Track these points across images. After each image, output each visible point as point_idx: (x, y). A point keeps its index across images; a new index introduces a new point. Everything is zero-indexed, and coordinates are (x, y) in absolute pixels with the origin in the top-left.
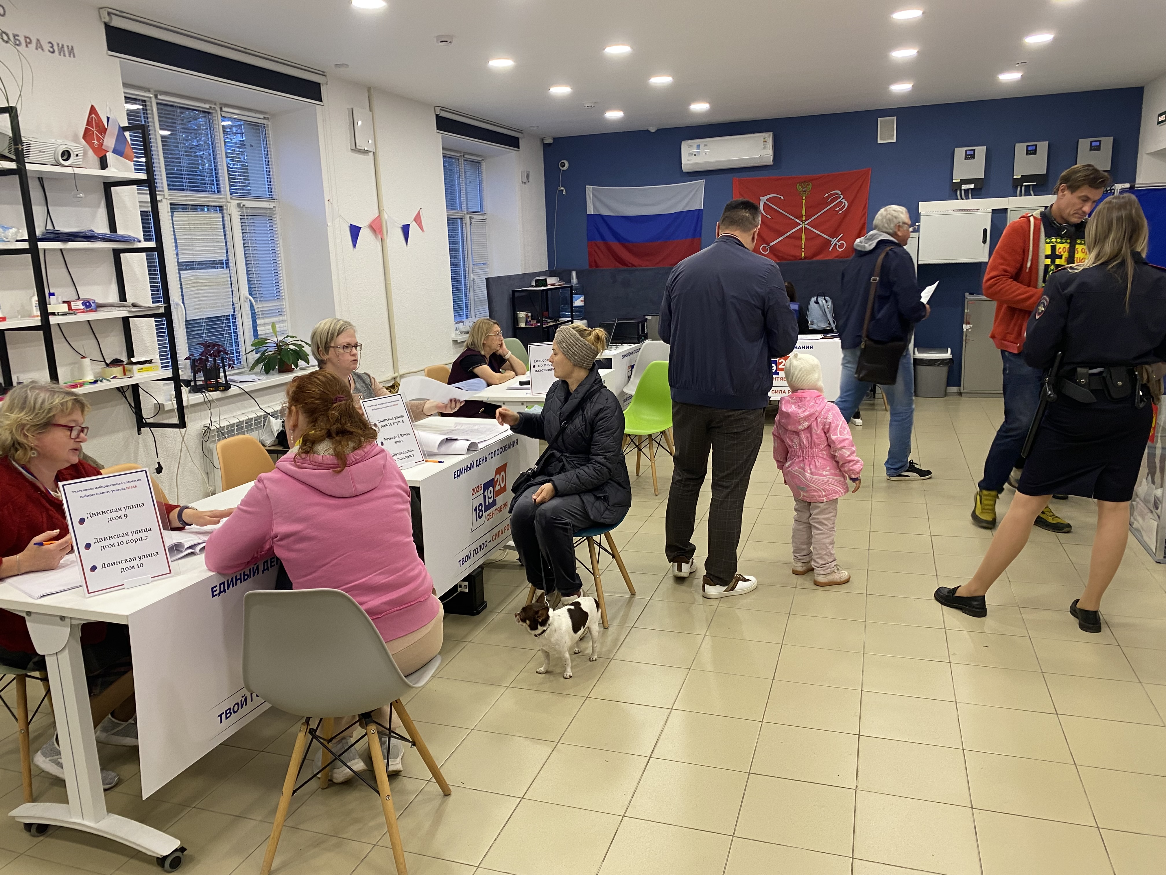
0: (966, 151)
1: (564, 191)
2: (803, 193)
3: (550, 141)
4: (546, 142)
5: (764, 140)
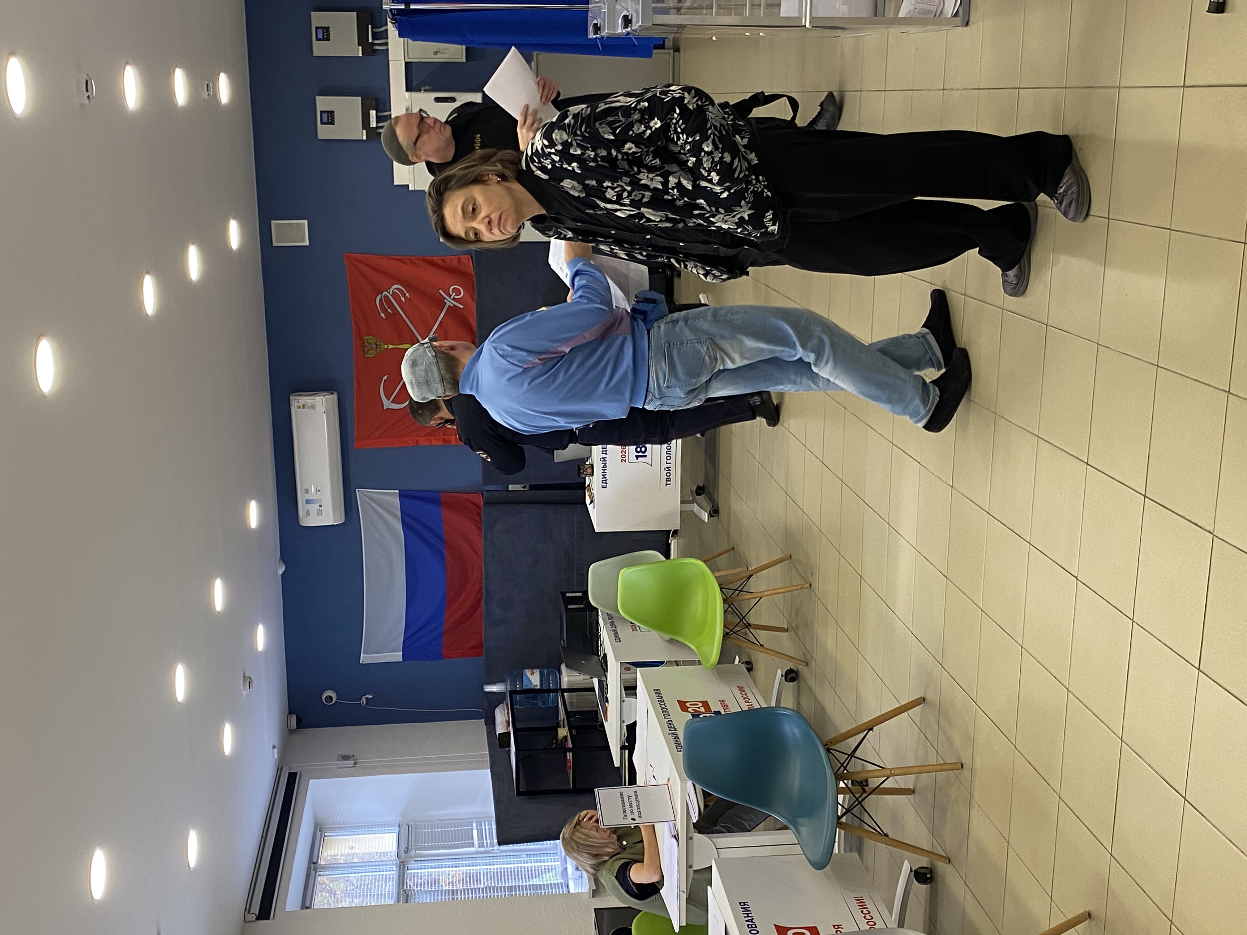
0: (322, 123)
1: (367, 696)
2: (378, 347)
3: (294, 718)
4: (294, 725)
5: (301, 407)
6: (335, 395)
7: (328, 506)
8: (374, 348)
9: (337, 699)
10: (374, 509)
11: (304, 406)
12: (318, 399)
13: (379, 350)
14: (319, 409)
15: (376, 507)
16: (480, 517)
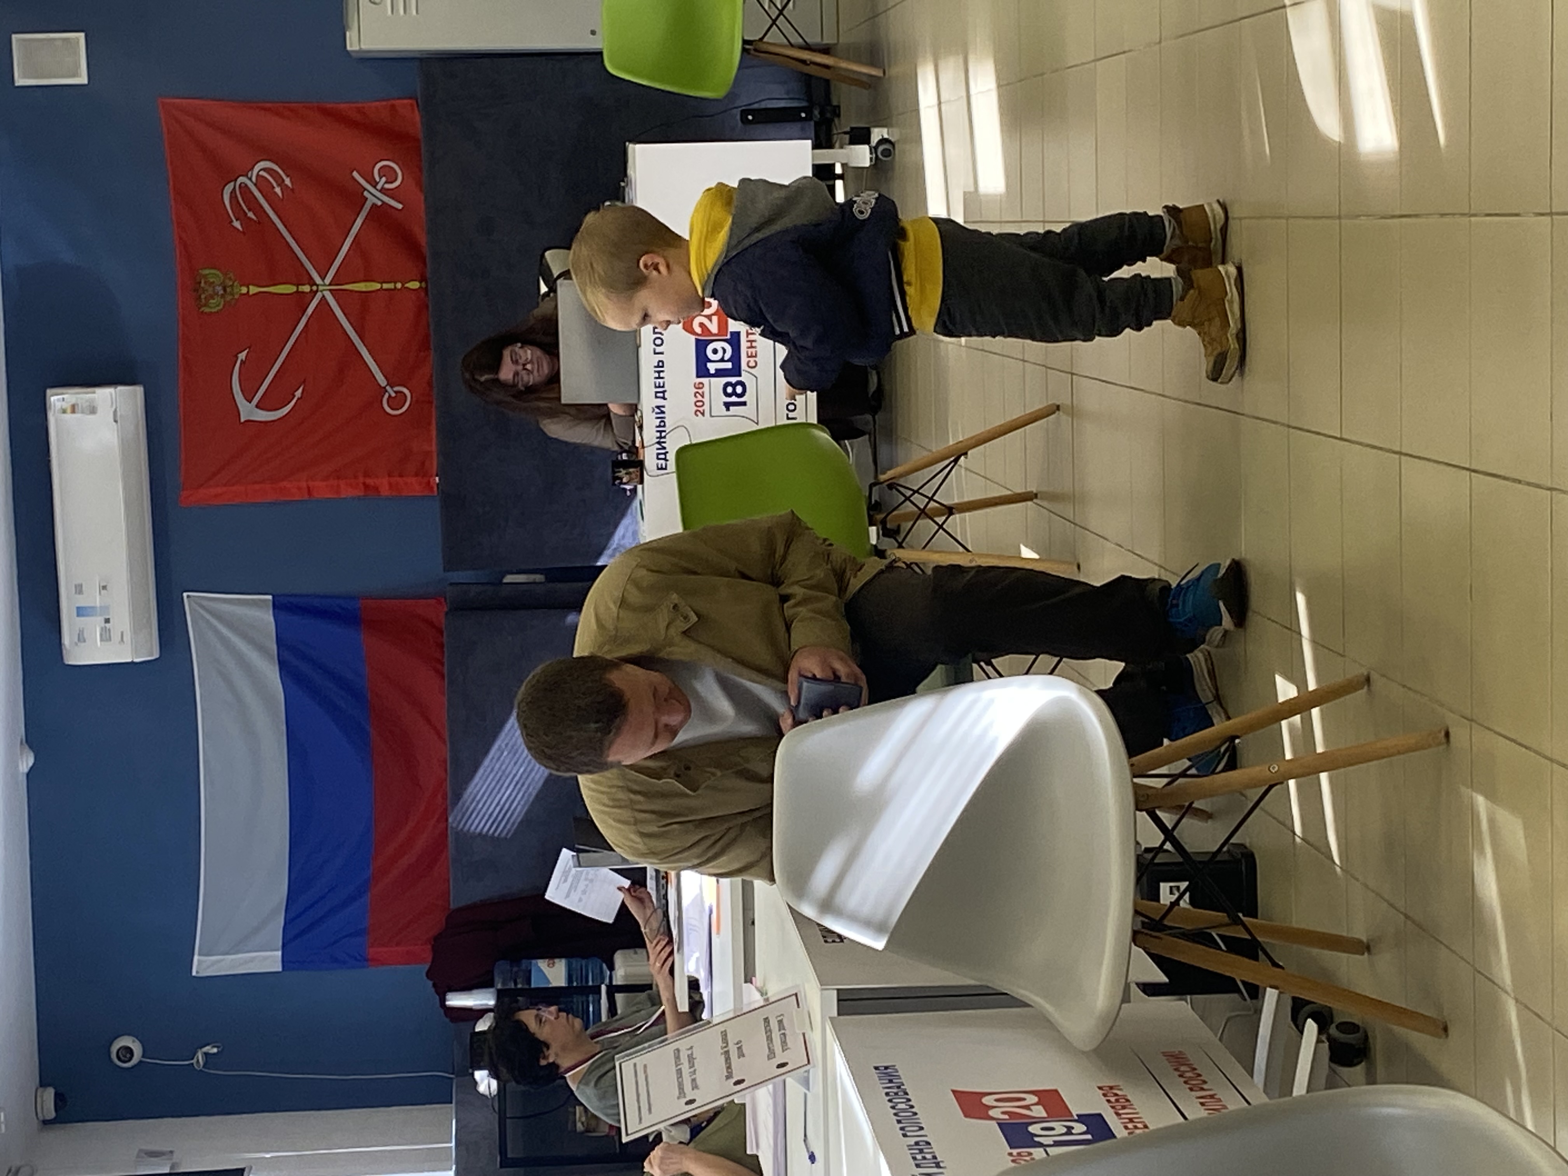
1: (207, 1049)
2: (228, 290)
3: (49, 1094)
4: (50, 1111)
5: (69, 410)
6: (139, 390)
7: (122, 621)
8: (221, 292)
9: (143, 1056)
10: (217, 632)
11: (74, 409)
12: (104, 395)
13: (229, 298)
14: (105, 413)
15: (225, 631)
16: (441, 646)
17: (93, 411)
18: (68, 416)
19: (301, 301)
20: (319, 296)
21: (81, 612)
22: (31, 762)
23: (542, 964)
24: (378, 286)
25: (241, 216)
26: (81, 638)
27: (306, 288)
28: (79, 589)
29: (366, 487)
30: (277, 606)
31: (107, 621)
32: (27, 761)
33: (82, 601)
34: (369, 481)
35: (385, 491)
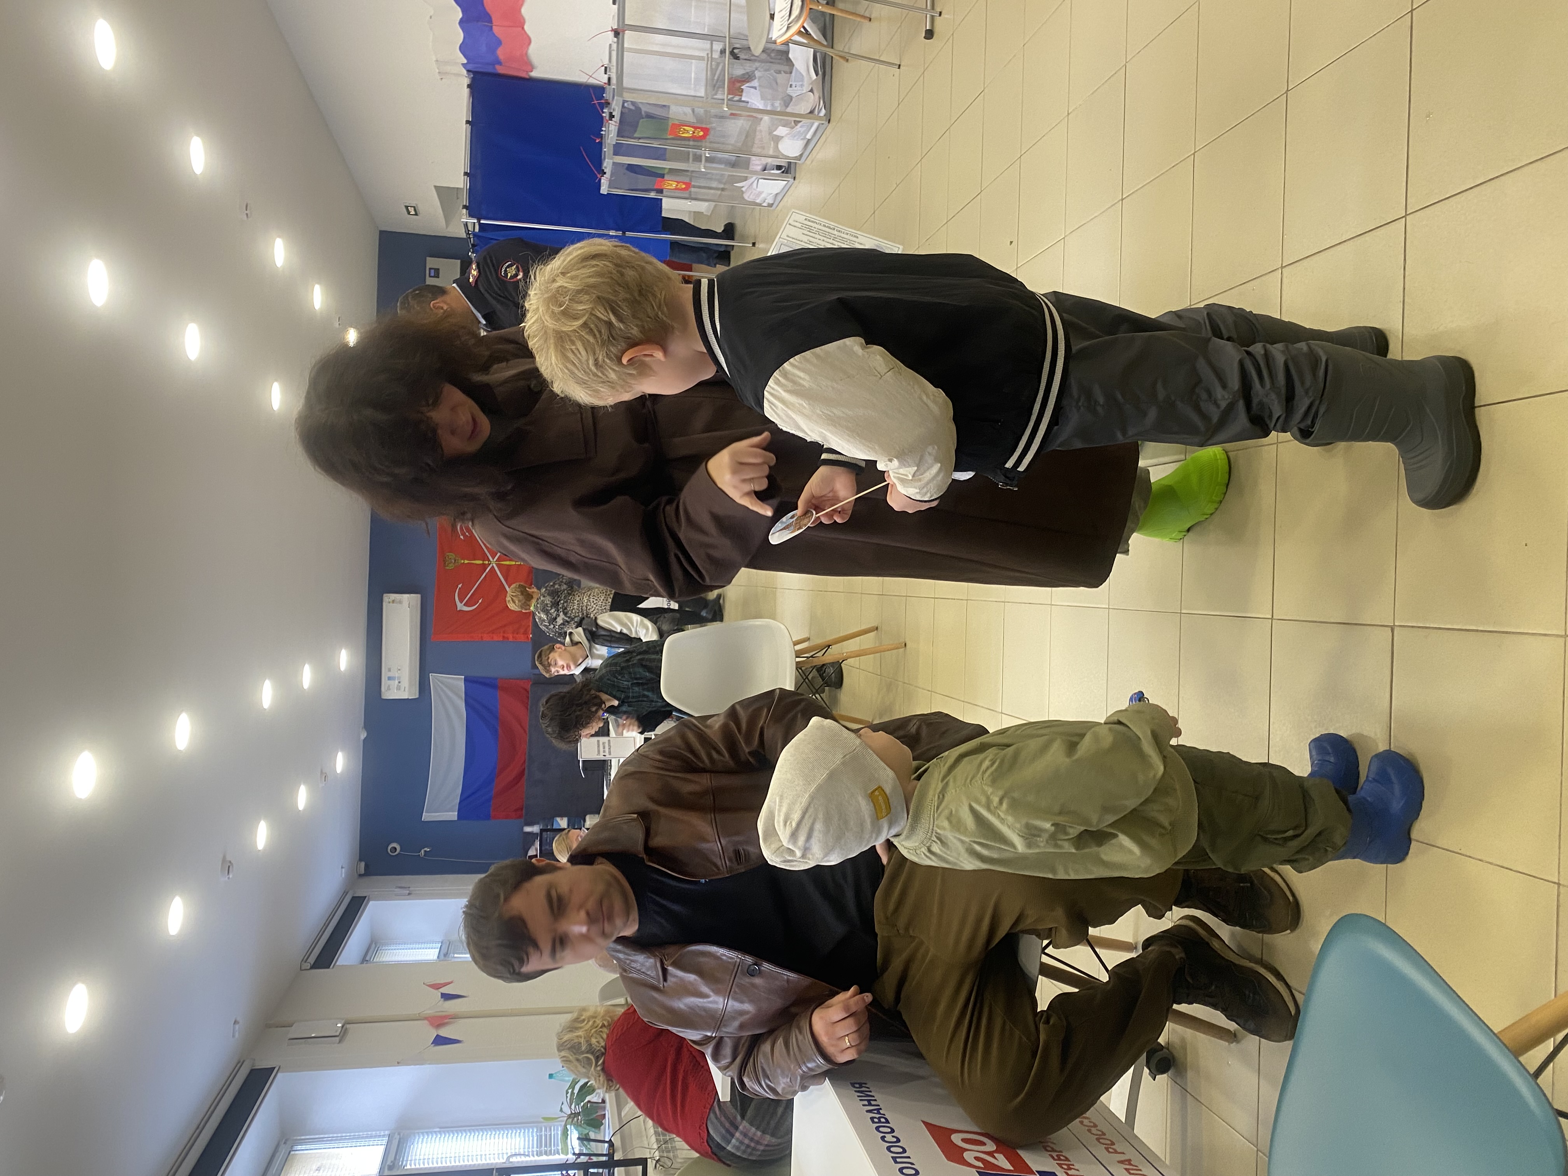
1: (426, 849)
2: (456, 561)
3: (363, 864)
4: (363, 871)
5: (391, 602)
6: (419, 596)
7: (405, 683)
8: (454, 562)
9: (401, 851)
10: (443, 691)
11: (393, 601)
12: (406, 596)
13: (456, 564)
14: (406, 604)
15: (445, 689)
16: (528, 698)
17: (400, 602)
18: (391, 604)
19: (484, 567)
20: (491, 565)
21: (389, 678)
22: (365, 736)
23: (558, 819)
24: (514, 563)
25: (464, 534)
26: (389, 688)
27: (487, 562)
28: (389, 670)
29: (503, 637)
30: (465, 680)
31: (399, 682)
32: (363, 735)
33: (391, 674)
34: (506, 635)
35: (511, 640)
